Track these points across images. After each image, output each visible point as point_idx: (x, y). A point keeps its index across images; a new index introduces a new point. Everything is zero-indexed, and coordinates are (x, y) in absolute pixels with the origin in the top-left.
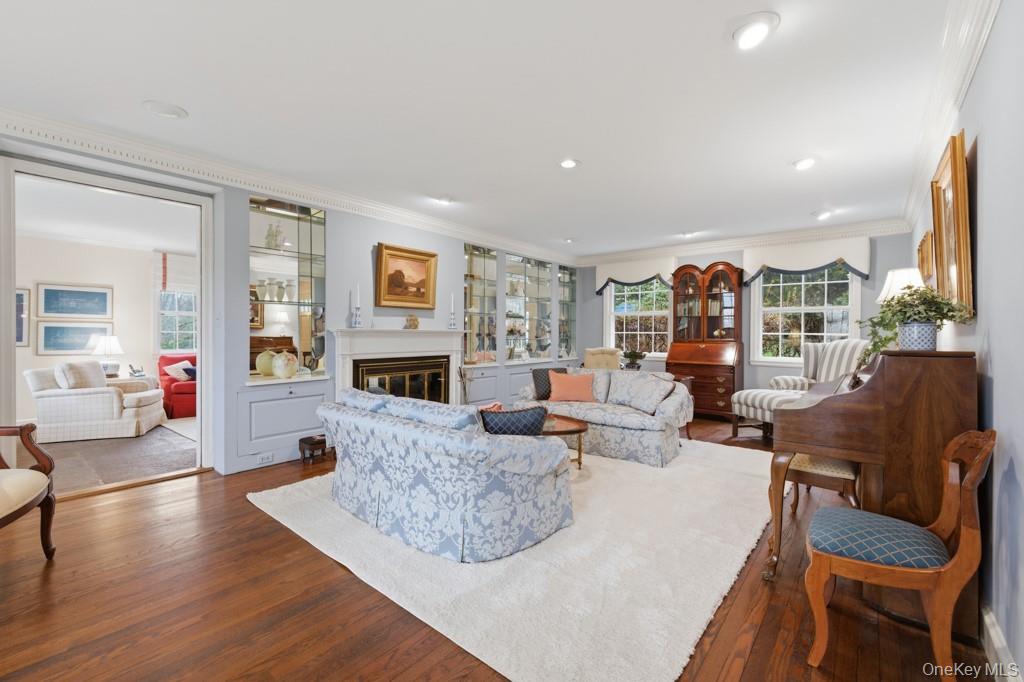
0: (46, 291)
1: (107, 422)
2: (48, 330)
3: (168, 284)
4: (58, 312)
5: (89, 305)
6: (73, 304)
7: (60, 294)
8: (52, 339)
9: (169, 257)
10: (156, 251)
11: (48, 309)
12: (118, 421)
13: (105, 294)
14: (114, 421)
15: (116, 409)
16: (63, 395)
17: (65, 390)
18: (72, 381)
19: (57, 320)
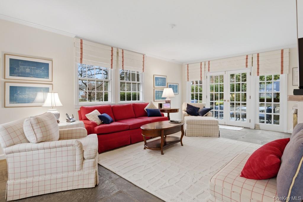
0: (11, 60)
1: (71, 174)
2: (12, 88)
3: (83, 59)
4: (19, 76)
5: (38, 71)
6: (28, 70)
7: (20, 62)
8: (15, 95)
9: (84, 42)
10: (77, 37)
11: (12, 73)
12: (80, 172)
13: (48, 64)
14: (76, 173)
15: (78, 162)
16: (32, 150)
17: (33, 145)
18: (39, 136)
19: (19, 81)
